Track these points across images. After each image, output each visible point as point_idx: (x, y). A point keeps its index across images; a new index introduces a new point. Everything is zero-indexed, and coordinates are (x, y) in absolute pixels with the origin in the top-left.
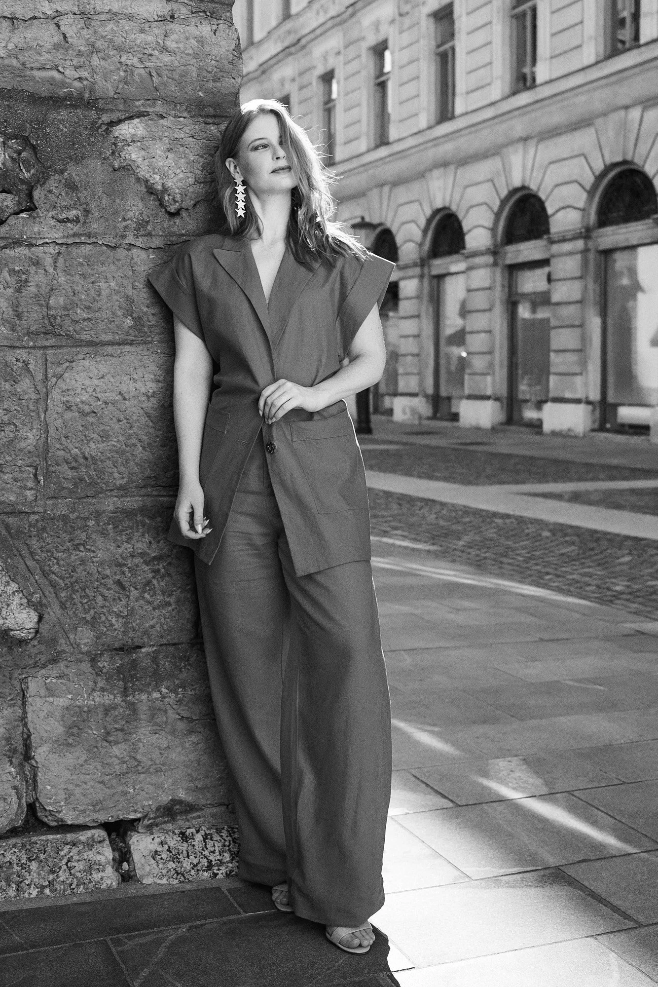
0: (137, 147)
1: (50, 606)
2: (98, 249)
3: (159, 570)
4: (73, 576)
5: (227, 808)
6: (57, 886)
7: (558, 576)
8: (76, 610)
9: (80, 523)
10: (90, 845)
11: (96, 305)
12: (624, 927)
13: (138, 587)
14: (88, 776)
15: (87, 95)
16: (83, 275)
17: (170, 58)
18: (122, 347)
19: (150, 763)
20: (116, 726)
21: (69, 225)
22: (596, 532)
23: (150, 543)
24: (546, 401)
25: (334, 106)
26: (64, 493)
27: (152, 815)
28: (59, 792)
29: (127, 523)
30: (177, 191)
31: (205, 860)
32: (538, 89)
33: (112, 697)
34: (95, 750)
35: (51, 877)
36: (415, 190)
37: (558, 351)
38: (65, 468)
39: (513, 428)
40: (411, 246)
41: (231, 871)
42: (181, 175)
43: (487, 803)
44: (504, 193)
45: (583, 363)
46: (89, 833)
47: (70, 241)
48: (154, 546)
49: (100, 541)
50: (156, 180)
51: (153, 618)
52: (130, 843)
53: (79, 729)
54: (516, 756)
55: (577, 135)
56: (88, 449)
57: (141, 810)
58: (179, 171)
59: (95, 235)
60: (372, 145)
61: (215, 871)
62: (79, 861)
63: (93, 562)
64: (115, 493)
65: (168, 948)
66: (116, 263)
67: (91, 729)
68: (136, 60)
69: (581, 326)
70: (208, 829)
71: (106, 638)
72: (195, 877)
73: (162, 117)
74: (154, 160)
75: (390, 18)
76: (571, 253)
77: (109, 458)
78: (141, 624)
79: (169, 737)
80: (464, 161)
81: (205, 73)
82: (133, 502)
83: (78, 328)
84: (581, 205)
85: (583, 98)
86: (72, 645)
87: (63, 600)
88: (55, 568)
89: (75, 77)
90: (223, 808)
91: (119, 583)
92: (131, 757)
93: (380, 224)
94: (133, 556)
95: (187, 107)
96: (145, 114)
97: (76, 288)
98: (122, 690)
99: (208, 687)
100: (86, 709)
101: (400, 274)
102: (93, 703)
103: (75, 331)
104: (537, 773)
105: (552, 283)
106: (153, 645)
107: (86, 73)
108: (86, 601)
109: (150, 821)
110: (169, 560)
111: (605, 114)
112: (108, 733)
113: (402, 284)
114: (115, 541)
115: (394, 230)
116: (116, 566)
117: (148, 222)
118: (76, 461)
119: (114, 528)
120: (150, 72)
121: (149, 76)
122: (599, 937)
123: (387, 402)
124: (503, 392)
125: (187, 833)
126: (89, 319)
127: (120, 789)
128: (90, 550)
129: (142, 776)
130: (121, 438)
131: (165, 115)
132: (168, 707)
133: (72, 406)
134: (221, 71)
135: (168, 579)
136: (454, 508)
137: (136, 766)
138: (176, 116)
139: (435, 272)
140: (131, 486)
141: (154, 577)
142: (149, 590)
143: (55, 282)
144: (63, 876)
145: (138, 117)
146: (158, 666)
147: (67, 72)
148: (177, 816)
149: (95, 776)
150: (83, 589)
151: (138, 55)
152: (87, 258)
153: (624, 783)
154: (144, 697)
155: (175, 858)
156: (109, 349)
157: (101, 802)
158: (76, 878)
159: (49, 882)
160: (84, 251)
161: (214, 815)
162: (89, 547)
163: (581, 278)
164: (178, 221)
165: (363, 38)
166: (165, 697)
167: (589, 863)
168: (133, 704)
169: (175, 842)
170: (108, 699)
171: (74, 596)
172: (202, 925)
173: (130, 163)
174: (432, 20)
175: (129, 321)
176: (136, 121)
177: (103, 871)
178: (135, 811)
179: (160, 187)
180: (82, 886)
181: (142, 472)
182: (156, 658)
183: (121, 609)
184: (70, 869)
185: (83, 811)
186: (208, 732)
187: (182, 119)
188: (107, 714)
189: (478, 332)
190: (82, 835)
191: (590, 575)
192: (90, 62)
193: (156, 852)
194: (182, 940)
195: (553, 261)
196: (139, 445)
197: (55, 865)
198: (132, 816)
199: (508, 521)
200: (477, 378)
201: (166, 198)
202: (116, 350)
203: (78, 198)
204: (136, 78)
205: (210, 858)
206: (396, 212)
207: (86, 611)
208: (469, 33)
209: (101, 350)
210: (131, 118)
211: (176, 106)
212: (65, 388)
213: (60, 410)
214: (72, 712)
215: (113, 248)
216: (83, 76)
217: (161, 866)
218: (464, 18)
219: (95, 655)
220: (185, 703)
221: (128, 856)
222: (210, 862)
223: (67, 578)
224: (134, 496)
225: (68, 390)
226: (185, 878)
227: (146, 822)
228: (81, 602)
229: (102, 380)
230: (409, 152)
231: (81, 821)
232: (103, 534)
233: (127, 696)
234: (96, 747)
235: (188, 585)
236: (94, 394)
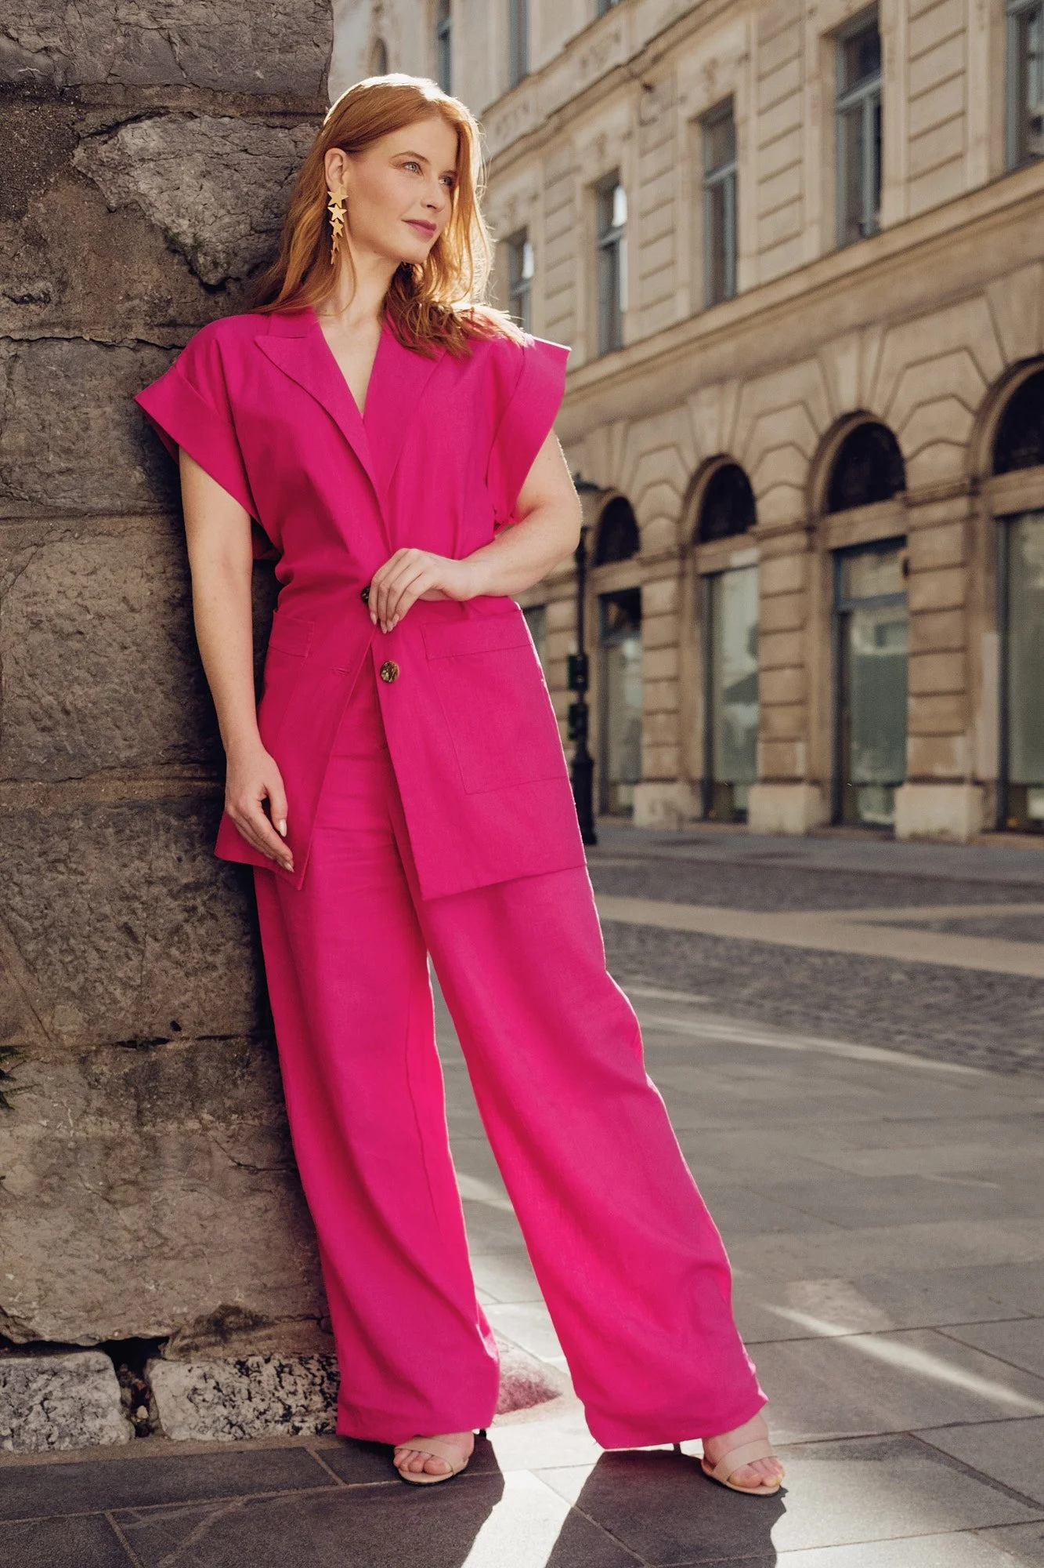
0: (149, 170)
1: (9, 966)
2: (82, 349)
3: (194, 909)
4: (47, 915)
5: (319, 1324)
6: (25, 1437)
7: (919, 1036)
8: (53, 974)
9: (58, 824)
10: (81, 1375)
11: (81, 446)
12: (1027, 1519)
13: (160, 937)
14: (77, 1260)
15: (59, 79)
16: (57, 394)
17: (205, 10)
18: (126, 519)
19: (183, 1241)
20: (126, 1176)
21: (32, 307)
22: (987, 973)
23: (180, 859)
24: (900, 784)
25: (528, 291)
26: (31, 772)
27: (188, 1331)
28: (29, 1284)
29: (138, 825)
30: (220, 247)
31: (280, 1405)
32: (885, 237)
33: (116, 1125)
34: (89, 1215)
35: (15, 1423)
36: (670, 426)
37: (922, 695)
38: (31, 728)
39: (843, 831)
40: (663, 524)
41: (324, 1425)
42: (227, 220)
43: (782, 1341)
44: (825, 423)
45: (967, 714)
46: (81, 1357)
47: (34, 335)
48: (186, 866)
49: (93, 857)
50: (183, 226)
51: (186, 991)
52: (151, 1375)
53: (61, 1178)
54: (837, 1277)
55: (955, 313)
56: (71, 696)
57: (168, 1321)
58: (222, 212)
59: (79, 324)
60: (595, 352)
61: (297, 1424)
62: (63, 1399)
63: (81, 892)
64: (117, 773)
65: (211, 1527)
66: (115, 373)
67: (81, 1179)
68: (143, 14)
69: (963, 649)
70: (286, 1357)
71: (105, 1024)
72: (262, 1431)
73: (191, 116)
74: (178, 193)
75: (624, 130)
76: (945, 523)
77: (107, 713)
78: (166, 1001)
79: (217, 1198)
80: (753, 373)
81: (266, 38)
82: (149, 789)
83: (50, 486)
84: (963, 436)
85: (966, 248)
86: (46, 1034)
87: (32, 956)
88: (17, 901)
89: (39, 47)
90: (311, 1324)
91: (127, 930)
92: (150, 1229)
93: (609, 490)
94: (150, 883)
95: (235, 98)
96: (162, 111)
97: (47, 418)
98: (134, 1113)
99: (284, 1114)
100: (71, 1144)
101: (645, 573)
102: (84, 1135)
103: (45, 491)
104: (874, 1302)
105: (913, 577)
106: (187, 1039)
107: (57, 40)
108: (70, 958)
109: (186, 1342)
110: (213, 890)
111: (1005, 274)
112: (111, 1188)
113: (648, 592)
114: (119, 855)
115: (633, 497)
116: (121, 899)
117: (169, 302)
118: (50, 717)
119: (118, 832)
120: (169, 37)
121: (167, 44)
122: (981, 1532)
123: (623, 795)
124: (827, 769)
125: (249, 1363)
126: (69, 471)
127: (132, 1284)
128: (75, 872)
129: (171, 1264)
130: (126, 678)
131: (196, 113)
132: (214, 1146)
133: (41, 621)
134: (295, 33)
135: (210, 923)
136: (736, 943)
137: (160, 1246)
138: (215, 115)
139: (705, 567)
140: (146, 760)
141: (186, 921)
142: (179, 942)
143: (9, 407)
144: (35, 1421)
145: (149, 118)
146: (195, 1074)
147: (24, 39)
148: (231, 1334)
149: (91, 1261)
150: (65, 938)
151: (148, 6)
152: (65, 365)
153: (1032, 1317)
154: (172, 1127)
155: (229, 1401)
156: (105, 523)
157: (100, 1305)
158: (59, 1425)
159: (12, 1430)
160: (58, 352)
161: (296, 1336)
162: (74, 866)
163: (963, 565)
164: (221, 299)
165: (577, 169)
166: (207, 1129)
167: (966, 1427)
168: (153, 1139)
169: (228, 1375)
170: (109, 1129)
171: (50, 951)
172: (271, 1499)
173: (137, 198)
174: (697, 128)
175: (138, 475)
176: (146, 124)
177: (104, 1416)
178: (160, 1324)
179: (189, 241)
180: (67, 1439)
181: (165, 737)
182: (192, 1060)
183: (131, 974)
184: (47, 1411)
185: (70, 1320)
186: (284, 1192)
187: (226, 120)
188: (107, 1155)
189: (781, 667)
190: (68, 1360)
191: (976, 1034)
192: (63, 19)
193: (195, 1390)
194: (235, 1519)
195: (912, 539)
196: (158, 690)
197: (22, 1403)
198: (153, 1333)
199: (831, 961)
200: (781, 747)
201: (201, 260)
202: (119, 523)
203: (48, 261)
204: (146, 47)
205: (289, 1402)
206: (636, 466)
207: (71, 977)
208: (762, 147)
209: (91, 524)
210: (136, 119)
211: (215, 96)
212: (29, 590)
213: (21, 629)
214: (49, 1150)
215: (108, 347)
216: (52, 45)
217: (202, 1412)
218: (753, 121)
219: (88, 1052)
220: (242, 1140)
221: (147, 1397)
222: (288, 1408)
223: (37, 918)
224: (151, 779)
225: (35, 594)
226: (244, 1432)
227: (178, 1343)
228: (61, 961)
229: (93, 577)
230: (660, 361)
231: (67, 1335)
232: (98, 843)
233: (143, 1125)
234: (91, 1211)
235: (245, 934)
236: (79, 600)
